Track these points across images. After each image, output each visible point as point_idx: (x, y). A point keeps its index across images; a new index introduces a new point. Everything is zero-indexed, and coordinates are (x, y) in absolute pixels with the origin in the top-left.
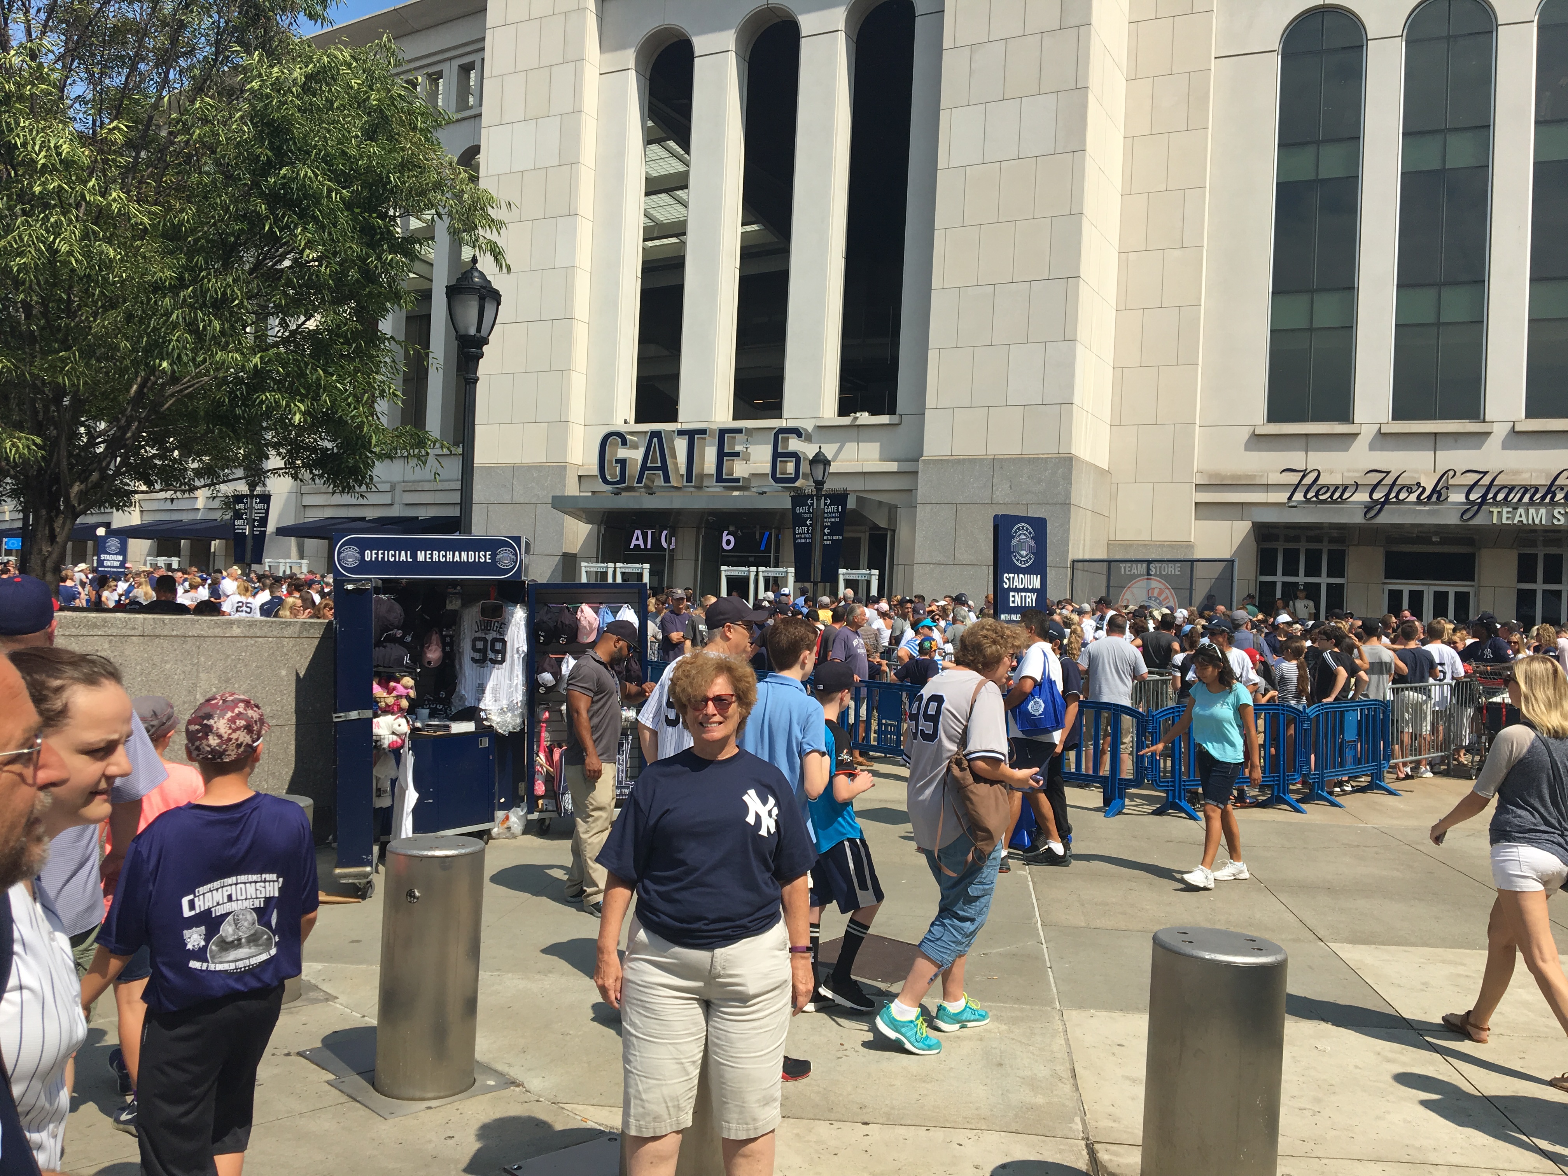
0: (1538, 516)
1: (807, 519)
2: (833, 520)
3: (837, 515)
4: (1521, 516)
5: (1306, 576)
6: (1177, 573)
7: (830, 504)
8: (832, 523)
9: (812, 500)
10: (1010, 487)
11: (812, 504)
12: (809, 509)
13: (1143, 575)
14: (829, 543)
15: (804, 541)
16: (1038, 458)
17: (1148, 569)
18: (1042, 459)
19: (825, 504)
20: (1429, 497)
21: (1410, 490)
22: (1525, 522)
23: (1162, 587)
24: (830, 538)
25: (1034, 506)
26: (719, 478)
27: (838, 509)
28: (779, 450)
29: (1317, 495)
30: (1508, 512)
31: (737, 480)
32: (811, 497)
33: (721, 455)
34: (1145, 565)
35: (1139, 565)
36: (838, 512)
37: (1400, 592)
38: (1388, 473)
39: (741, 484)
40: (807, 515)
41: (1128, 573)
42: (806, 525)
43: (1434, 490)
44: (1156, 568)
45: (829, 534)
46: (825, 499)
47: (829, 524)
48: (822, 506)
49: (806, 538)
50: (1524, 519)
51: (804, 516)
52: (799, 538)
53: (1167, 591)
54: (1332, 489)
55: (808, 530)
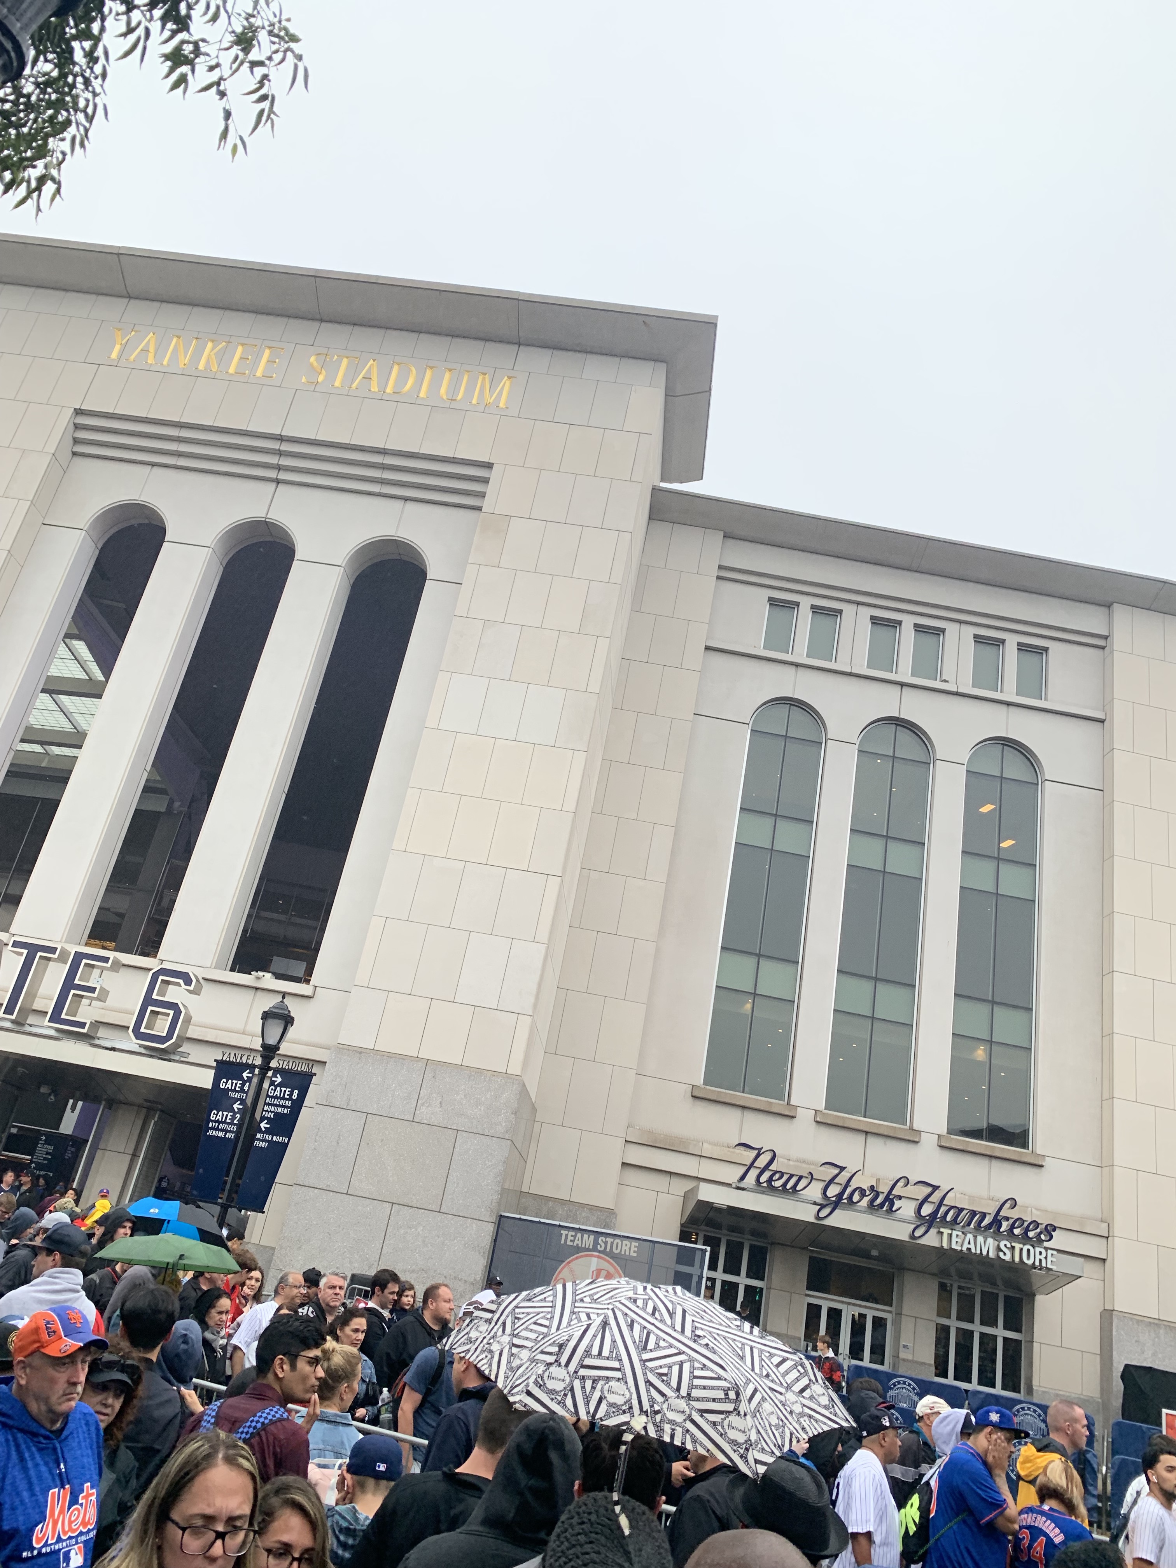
0: (985, 1245)
1: (235, 1100)
2: (279, 1110)
3: (288, 1103)
4: (969, 1243)
5: (725, 1272)
7: (280, 1085)
8: (276, 1114)
9: (252, 1072)
10: (441, 1103)
11: (250, 1079)
12: (243, 1085)
13: (588, 1250)
14: (263, 1145)
15: (220, 1134)
17: (596, 1243)
19: (272, 1083)
20: (882, 1205)
21: (863, 1193)
22: (973, 1251)
23: (612, 1270)
24: (268, 1137)
25: (465, 1134)
26: (56, 1017)
27: (291, 1094)
28: (154, 996)
29: (770, 1180)
30: (958, 1236)
31: (82, 1025)
32: (252, 1067)
33: (69, 984)
34: (592, 1237)
35: (586, 1236)
36: (290, 1099)
37: (819, 1307)
38: (842, 1169)
39: (85, 1031)
40: (237, 1095)
41: (569, 1243)
42: (232, 1110)
43: (887, 1198)
44: (606, 1243)
45: (267, 1131)
46: (274, 1075)
47: (272, 1115)
48: (266, 1085)
49: (226, 1131)
50: (972, 1246)
51: (232, 1094)
52: (213, 1129)
54: (785, 1177)
55: (233, 1118)
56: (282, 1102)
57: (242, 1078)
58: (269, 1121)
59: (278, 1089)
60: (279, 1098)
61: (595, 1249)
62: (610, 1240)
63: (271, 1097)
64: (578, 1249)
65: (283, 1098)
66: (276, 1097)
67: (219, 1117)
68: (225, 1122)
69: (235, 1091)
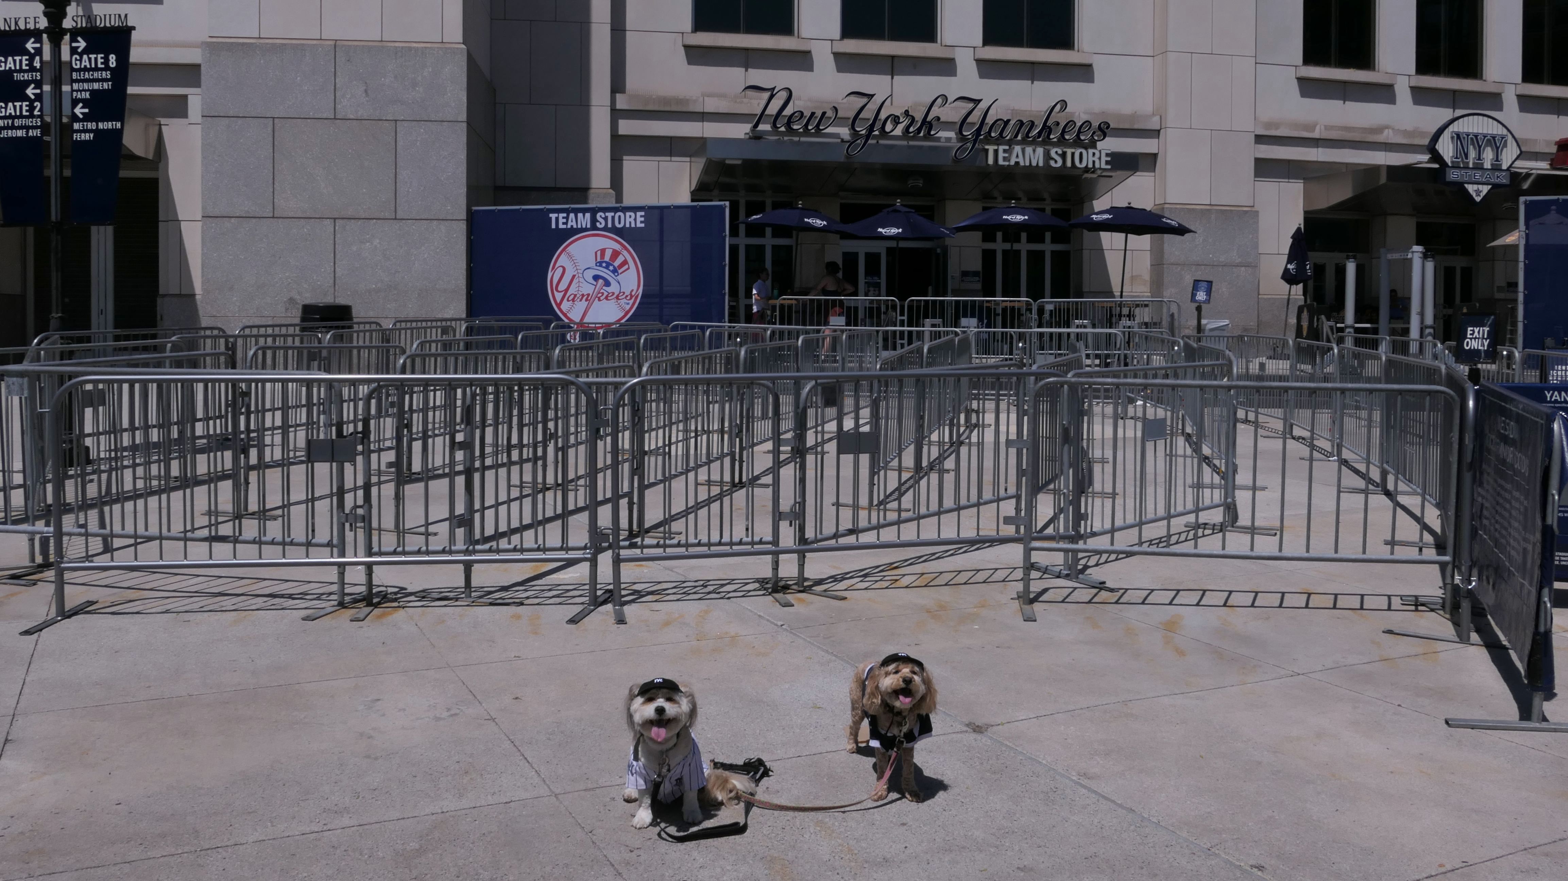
0: (1034, 156)
1: (27, 84)
2: (96, 86)
3: (107, 75)
6: (639, 225)
7: (86, 51)
8: (93, 92)
9: (39, 40)
10: (366, 91)
11: (39, 52)
12: (31, 61)
13: (586, 230)
14: (87, 137)
15: (20, 133)
16: (410, 49)
17: (594, 220)
18: (417, 49)
19: (74, 51)
20: (919, 130)
21: (896, 120)
22: (1022, 164)
23: (617, 247)
24: (91, 125)
25: (406, 124)
27: (106, 61)
29: (788, 124)
30: (1005, 151)
32: (36, 34)
34: (588, 215)
35: (580, 215)
36: (107, 68)
38: (871, 96)
40: (26, 77)
41: (561, 226)
42: (27, 98)
43: (924, 122)
44: (606, 219)
45: (87, 118)
46: (73, 39)
47: (87, 95)
48: (65, 55)
49: (27, 128)
50: (1020, 160)
51: (19, 77)
52: (7, 128)
53: (625, 253)
54: (806, 117)
55: (32, 108)
56: (96, 75)
57: (25, 52)
58: (86, 103)
59: (85, 57)
60: (91, 69)
61: (594, 227)
62: (610, 215)
63: (79, 70)
64: (573, 232)
65: (96, 69)
66: (85, 69)
67: (12, 111)
68: (22, 116)
69: (21, 71)
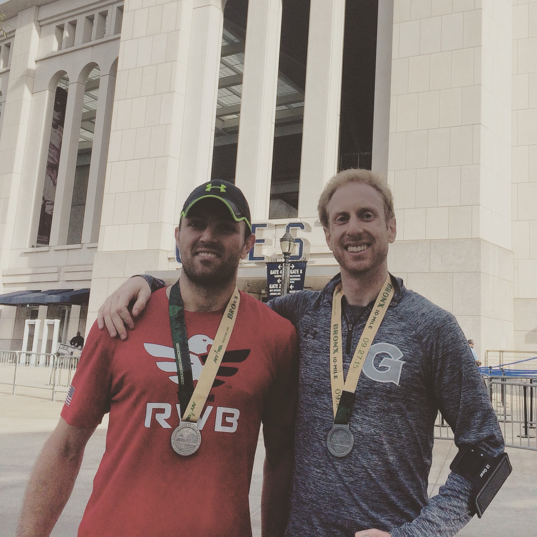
2: (296, 279)
9: (282, 265)
10: (442, 260)
11: (282, 269)
36: (299, 274)
40: (278, 276)
42: (277, 283)
45: (293, 289)
46: (291, 265)
49: (277, 292)
52: (272, 292)
55: (279, 286)
57: (278, 269)
58: (293, 284)
59: (294, 270)
60: (295, 274)
63: (292, 274)
67: (273, 287)
68: (276, 289)
69: (276, 275)
